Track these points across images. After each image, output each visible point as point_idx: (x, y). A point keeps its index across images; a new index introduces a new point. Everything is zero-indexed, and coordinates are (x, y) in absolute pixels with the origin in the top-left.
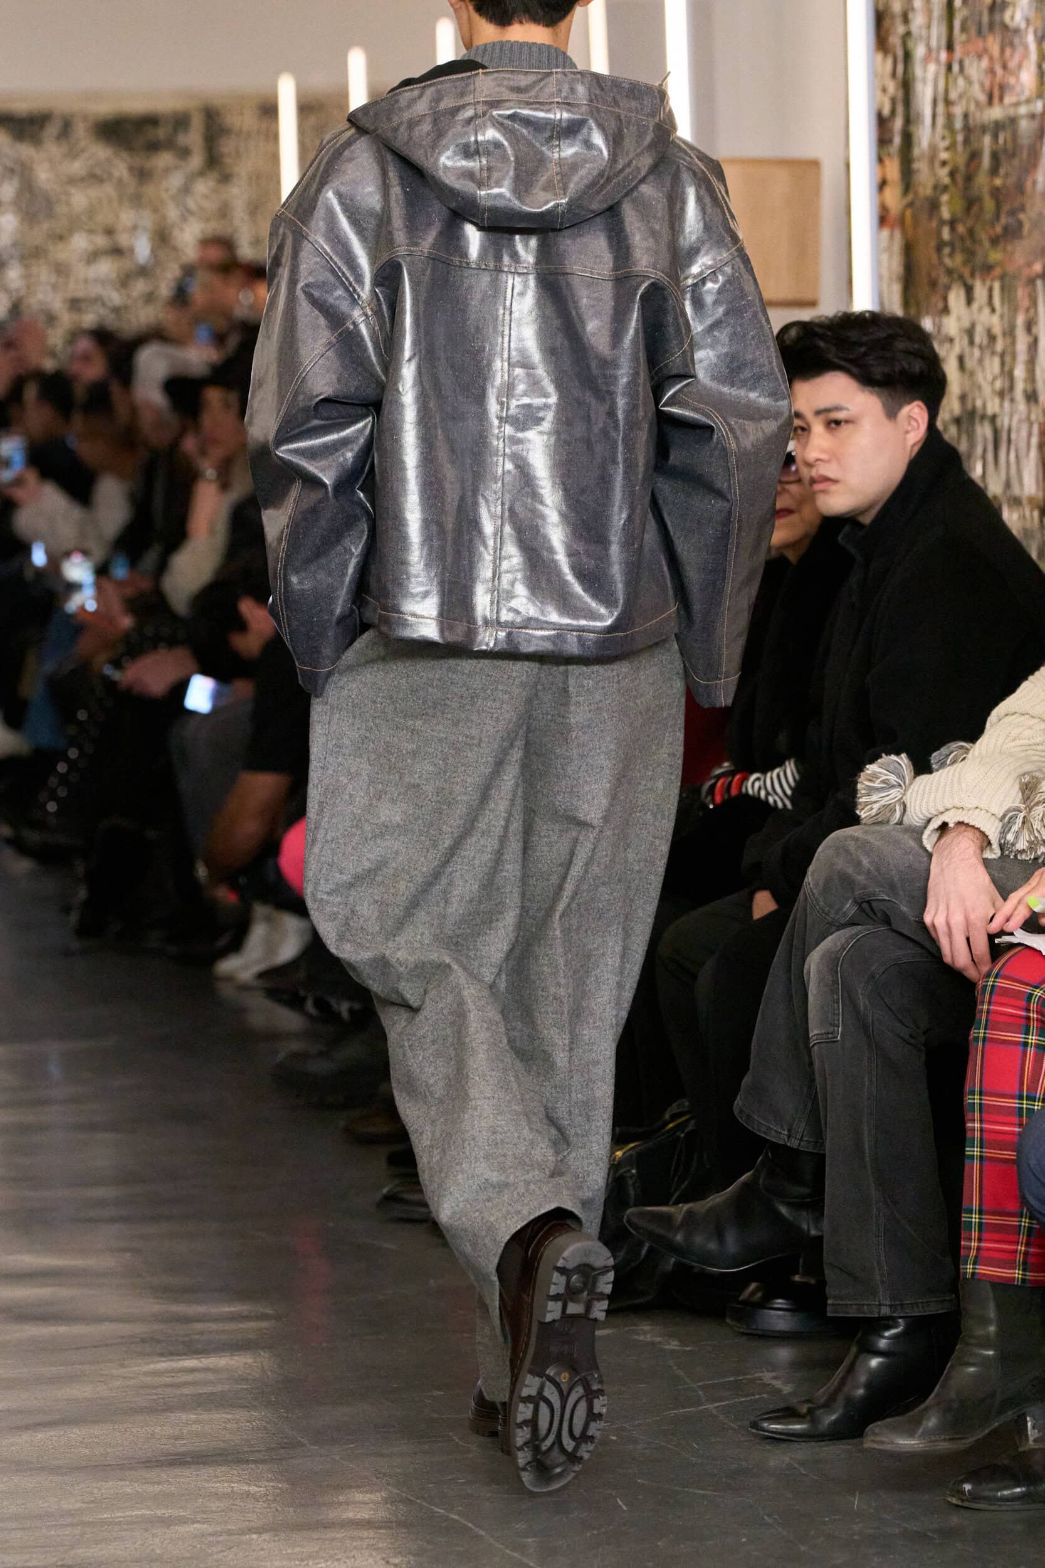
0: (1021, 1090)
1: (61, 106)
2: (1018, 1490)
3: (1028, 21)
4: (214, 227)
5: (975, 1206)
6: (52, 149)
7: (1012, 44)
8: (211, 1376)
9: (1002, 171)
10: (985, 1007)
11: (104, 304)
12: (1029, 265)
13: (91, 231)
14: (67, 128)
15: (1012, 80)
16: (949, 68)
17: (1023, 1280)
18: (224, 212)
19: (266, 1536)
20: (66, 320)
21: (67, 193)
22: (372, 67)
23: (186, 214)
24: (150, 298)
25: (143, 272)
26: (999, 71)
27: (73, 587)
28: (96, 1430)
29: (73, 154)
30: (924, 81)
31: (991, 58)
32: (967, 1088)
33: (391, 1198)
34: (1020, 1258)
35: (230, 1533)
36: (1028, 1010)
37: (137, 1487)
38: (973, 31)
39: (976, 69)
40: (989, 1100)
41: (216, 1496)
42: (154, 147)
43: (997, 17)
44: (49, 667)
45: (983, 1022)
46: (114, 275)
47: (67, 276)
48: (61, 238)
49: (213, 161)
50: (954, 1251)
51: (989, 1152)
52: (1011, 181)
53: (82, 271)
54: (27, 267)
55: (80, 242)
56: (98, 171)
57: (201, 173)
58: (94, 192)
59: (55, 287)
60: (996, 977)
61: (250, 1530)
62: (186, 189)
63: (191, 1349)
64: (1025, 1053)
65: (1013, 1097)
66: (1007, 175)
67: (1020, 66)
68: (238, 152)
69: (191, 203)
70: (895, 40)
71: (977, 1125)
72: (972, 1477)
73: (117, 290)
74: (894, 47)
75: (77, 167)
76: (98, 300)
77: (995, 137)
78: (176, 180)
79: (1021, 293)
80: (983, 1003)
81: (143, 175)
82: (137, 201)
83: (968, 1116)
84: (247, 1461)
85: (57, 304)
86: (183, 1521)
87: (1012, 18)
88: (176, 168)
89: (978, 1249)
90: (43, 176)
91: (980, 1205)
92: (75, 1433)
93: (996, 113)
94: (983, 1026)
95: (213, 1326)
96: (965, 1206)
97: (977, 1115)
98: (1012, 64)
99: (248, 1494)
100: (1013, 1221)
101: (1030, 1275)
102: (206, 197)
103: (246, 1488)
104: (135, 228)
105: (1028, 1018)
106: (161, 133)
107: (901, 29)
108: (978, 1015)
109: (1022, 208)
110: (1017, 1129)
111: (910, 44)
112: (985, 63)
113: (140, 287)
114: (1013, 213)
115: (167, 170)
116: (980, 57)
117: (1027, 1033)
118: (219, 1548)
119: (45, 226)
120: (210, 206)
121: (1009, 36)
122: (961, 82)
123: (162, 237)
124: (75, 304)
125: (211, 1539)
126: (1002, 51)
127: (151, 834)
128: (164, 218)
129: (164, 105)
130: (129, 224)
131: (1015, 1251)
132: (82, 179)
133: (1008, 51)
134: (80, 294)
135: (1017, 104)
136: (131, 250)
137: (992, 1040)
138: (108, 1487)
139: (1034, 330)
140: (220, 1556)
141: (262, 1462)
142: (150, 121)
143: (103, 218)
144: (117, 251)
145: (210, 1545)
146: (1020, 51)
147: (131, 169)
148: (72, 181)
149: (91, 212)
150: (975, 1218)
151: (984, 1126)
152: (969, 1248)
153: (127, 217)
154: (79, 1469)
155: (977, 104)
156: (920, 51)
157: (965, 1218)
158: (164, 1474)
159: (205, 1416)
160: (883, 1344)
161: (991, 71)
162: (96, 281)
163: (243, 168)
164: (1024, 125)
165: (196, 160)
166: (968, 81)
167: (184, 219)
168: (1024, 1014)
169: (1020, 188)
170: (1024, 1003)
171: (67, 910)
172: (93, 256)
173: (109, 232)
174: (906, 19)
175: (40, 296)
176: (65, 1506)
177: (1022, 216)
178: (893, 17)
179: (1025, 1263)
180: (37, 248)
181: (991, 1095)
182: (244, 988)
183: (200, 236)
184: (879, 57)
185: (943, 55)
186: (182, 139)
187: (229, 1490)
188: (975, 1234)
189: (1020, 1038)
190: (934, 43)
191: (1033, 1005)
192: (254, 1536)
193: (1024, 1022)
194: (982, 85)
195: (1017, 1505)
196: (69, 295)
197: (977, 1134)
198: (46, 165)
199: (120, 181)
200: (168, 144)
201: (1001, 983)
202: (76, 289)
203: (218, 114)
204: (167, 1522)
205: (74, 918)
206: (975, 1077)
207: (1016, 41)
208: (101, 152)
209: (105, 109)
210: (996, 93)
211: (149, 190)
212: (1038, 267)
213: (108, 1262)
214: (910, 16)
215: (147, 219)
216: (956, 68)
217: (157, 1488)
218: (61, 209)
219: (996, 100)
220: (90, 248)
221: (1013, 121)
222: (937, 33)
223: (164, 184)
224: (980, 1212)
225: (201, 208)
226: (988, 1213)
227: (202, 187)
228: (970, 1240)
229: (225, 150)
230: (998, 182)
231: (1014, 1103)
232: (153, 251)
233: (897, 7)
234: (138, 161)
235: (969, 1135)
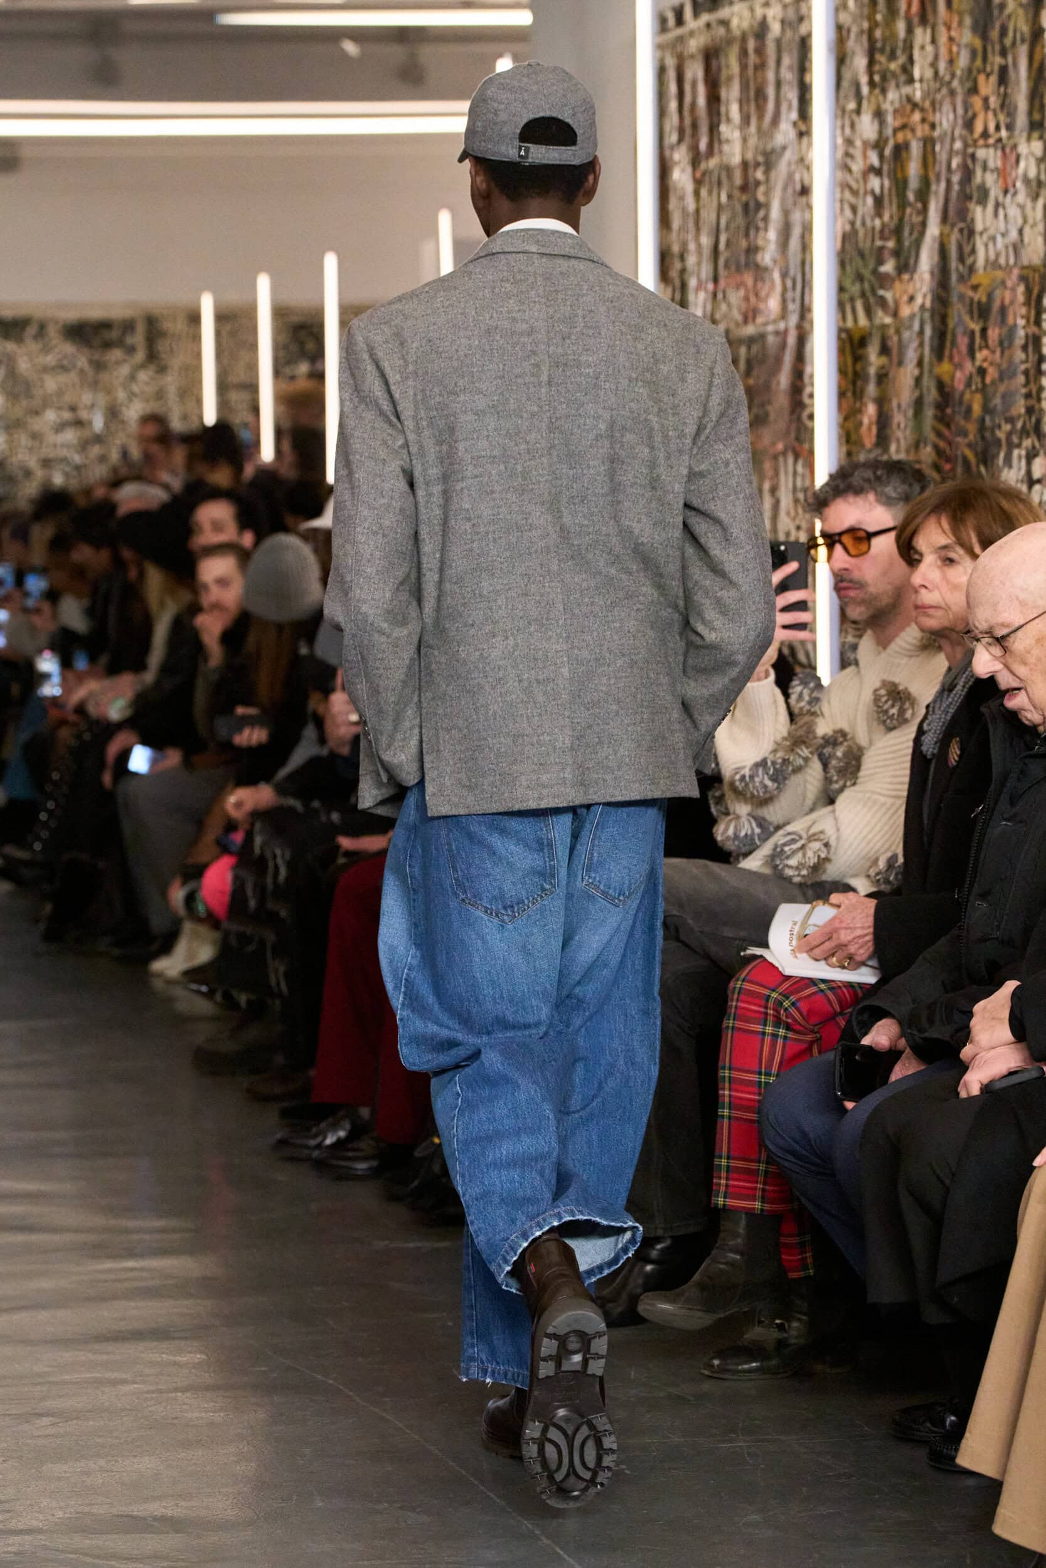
0: (761, 1068)
1: (38, 314)
2: (754, 1364)
3: (775, 262)
4: (152, 407)
5: (724, 1153)
6: (32, 346)
7: (763, 280)
8: (145, 1274)
9: (755, 372)
10: (734, 1004)
11: (68, 463)
12: (774, 444)
13: (60, 408)
14: (42, 327)
15: (762, 306)
16: (715, 295)
17: (762, 1210)
18: (160, 395)
19: (188, 1394)
20: (39, 474)
21: (41, 379)
22: (275, 289)
23: (132, 395)
24: (103, 459)
25: (98, 439)
26: (753, 299)
27: (46, 676)
28: (61, 1313)
29: (46, 350)
30: (696, 305)
31: (747, 291)
32: (721, 1064)
33: (282, 1143)
34: (759, 1194)
35: (160, 1391)
36: (766, 1008)
37: (91, 1356)
38: (733, 268)
39: (735, 297)
40: (735, 1074)
41: (152, 1364)
42: (108, 345)
43: (751, 257)
44: (24, 736)
45: (732, 1015)
46: (75, 442)
47: (41, 442)
48: (37, 413)
49: (152, 356)
50: (708, 1188)
51: (735, 1113)
52: (761, 381)
53: (52, 438)
54: (10, 434)
55: (51, 416)
56: (65, 362)
57: (142, 366)
58: (63, 378)
59: (31, 449)
60: (743, 981)
61: (176, 1390)
62: (132, 377)
63: (131, 1254)
64: (763, 1040)
65: (753, 1073)
66: (758, 377)
67: (768, 296)
68: (172, 351)
69: (135, 388)
70: (674, 274)
71: (727, 1092)
72: (719, 1354)
73: (78, 452)
74: (673, 279)
75: (50, 359)
76: (64, 460)
77: (749, 348)
78: (125, 370)
79: (767, 466)
80: (732, 1000)
81: (99, 366)
82: (95, 385)
83: (721, 1086)
84: (173, 1338)
85: (33, 463)
86: (124, 1382)
87: (763, 259)
88: (125, 361)
89: (727, 1186)
90: (24, 365)
91: (729, 1152)
92: (43, 1315)
93: (750, 330)
94: (732, 1018)
95: (147, 1237)
96: (717, 1153)
97: (727, 1085)
98: (763, 294)
99: (175, 1364)
100: (753, 1166)
101: (767, 1207)
102: (147, 384)
103: (171, 1358)
104: (93, 406)
105: (766, 1014)
106: (114, 334)
107: (678, 265)
108: (728, 1011)
109: (769, 402)
110: (757, 1097)
111: (686, 277)
112: (742, 293)
113: (96, 450)
114: (763, 405)
115: (118, 363)
116: (738, 287)
117: (765, 1025)
118: (153, 1402)
119: (24, 403)
120: (150, 390)
121: (760, 272)
122: (724, 307)
123: (113, 413)
124: (46, 463)
125: (146, 1395)
126: (755, 285)
127: (101, 865)
128: (115, 399)
129: (117, 313)
130: (89, 403)
131: (755, 1188)
132: (53, 369)
133: (759, 284)
134: (51, 456)
135: (766, 324)
136: (90, 423)
137: (739, 1029)
138: (68, 1356)
139: (778, 493)
140: (153, 1408)
141: (186, 1338)
142: (105, 325)
143: (68, 398)
144: (79, 423)
145: (146, 1400)
146: (768, 284)
147: (91, 362)
148: (45, 369)
149: (60, 393)
150: (724, 1162)
151: (732, 1093)
152: (719, 1185)
153: (87, 398)
154: (45, 1342)
155: (737, 325)
156: (693, 283)
157: (716, 1161)
158: (109, 1346)
159: (140, 1304)
160: (654, 1254)
161: (747, 299)
162: (63, 446)
163: (176, 362)
164: (771, 339)
165: (140, 355)
166: (729, 305)
167: (131, 401)
168: (762, 1010)
169: (767, 387)
170: (763, 1002)
171: (37, 921)
172: (60, 427)
173: (73, 409)
174: (682, 258)
175: (20, 456)
176: (37, 1368)
177: (770, 408)
178: (672, 255)
179: (763, 1197)
180: (18, 420)
181: (740, 1070)
182: (170, 982)
183: (141, 413)
184: (662, 286)
185: (710, 286)
186: (129, 340)
187: (159, 1359)
188: (723, 1174)
189: (759, 1028)
190: (704, 275)
191: (771, 1004)
192: (179, 1394)
193: (763, 1016)
194: (739, 310)
195: (753, 1376)
196: (43, 456)
197: (727, 1100)
198: (25, 358)
199: (82, 371)
200: (120, 343)
201: (748, 986)
202: (47, 452)
203: (157, 320)
204: (114, 1383)
205: (42, 926)
206: (726, 1058)
207: (766, 276)
208: (69, 348)
209: (72, 315)
210: (750, 315)
211: (104, 377)
212: (780, 446)
213: (68, 1187)
214: (685, 255)
215: (102, 400)
216: (720, 296)
217: (105, 1357)
218: (37, 392)
219: (750, 320)
220: (59, 421)
221: (762, 337)
222: (706, 270)
223: (115, 373)
224: (728, 1158)
225: (142, 392)
226: (734, 1159)
227: (143, 376)
228: (720, 1178)
229: (160, 348)
230: (751, 382)
231: (755, 1077)
232: (105, 424)
233: (676, 249)
234: (96, 357)
235: (721, 1099)
